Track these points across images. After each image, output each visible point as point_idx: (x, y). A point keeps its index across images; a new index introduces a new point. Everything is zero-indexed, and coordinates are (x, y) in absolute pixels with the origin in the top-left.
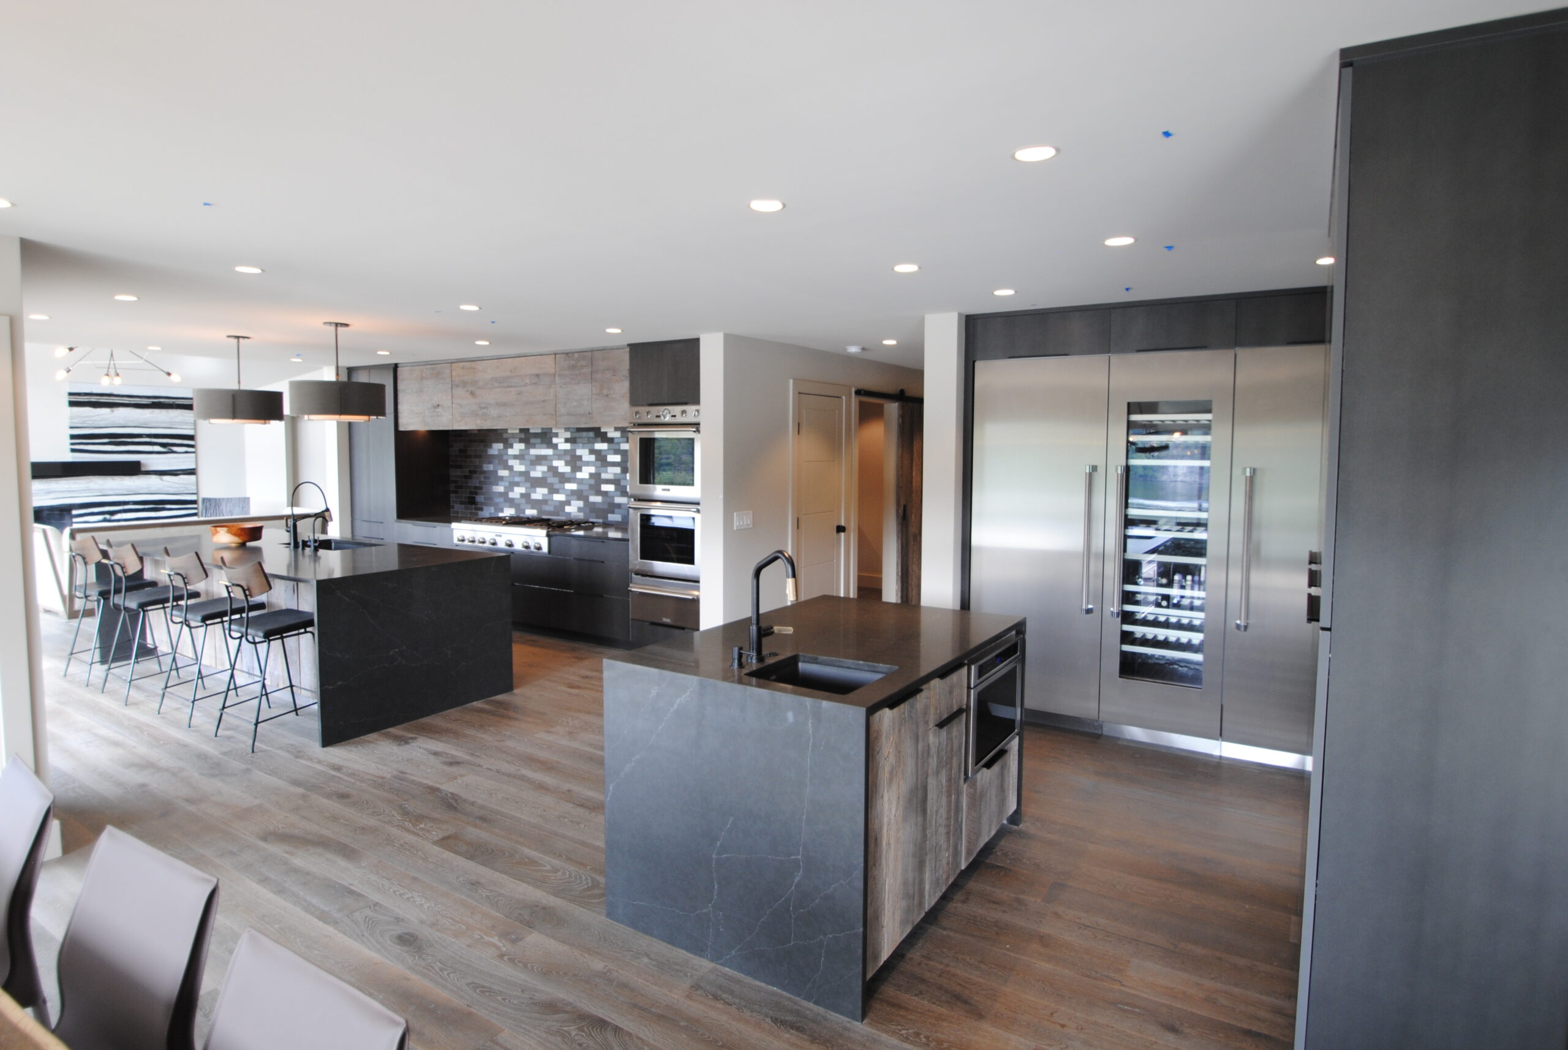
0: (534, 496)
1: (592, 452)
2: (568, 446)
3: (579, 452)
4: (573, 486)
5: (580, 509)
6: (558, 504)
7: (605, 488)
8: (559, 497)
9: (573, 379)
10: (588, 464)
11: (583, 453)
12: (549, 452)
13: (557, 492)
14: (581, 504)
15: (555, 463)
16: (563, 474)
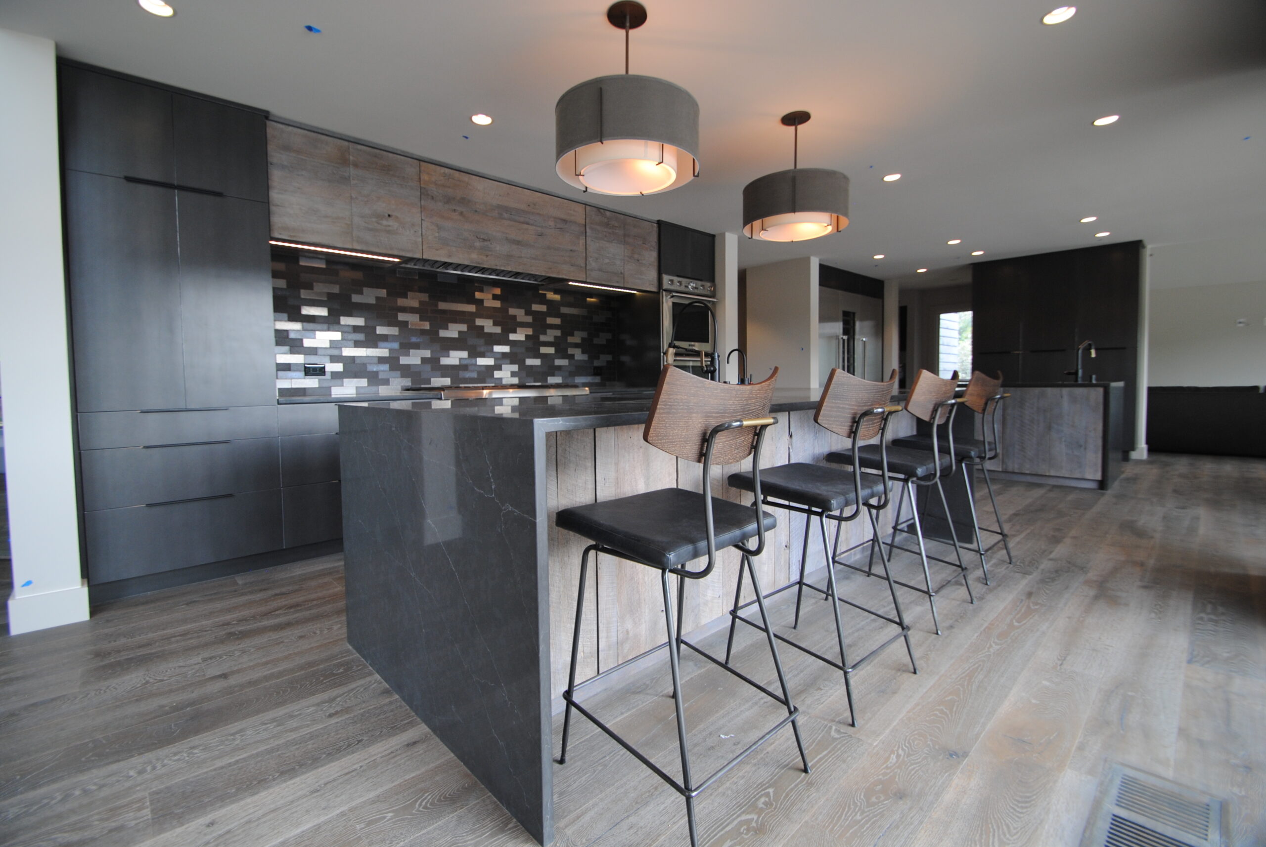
0: (445, 361)
1: (529, 312)
2: (497, 304)
3: (512, 311)
4: (506, 349)
5: (513, 374)
6: (483, 369)
7: (544, 350)
8: (481, 361)
9: (606, 236)
10: (524, 325)
11: (518, 313)
12: (472, 308)
13: (483, 355)
14: (515, 368)
15: (479, 322)
16: (490, 334)
